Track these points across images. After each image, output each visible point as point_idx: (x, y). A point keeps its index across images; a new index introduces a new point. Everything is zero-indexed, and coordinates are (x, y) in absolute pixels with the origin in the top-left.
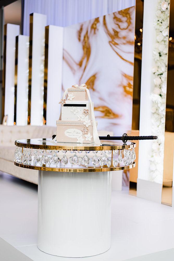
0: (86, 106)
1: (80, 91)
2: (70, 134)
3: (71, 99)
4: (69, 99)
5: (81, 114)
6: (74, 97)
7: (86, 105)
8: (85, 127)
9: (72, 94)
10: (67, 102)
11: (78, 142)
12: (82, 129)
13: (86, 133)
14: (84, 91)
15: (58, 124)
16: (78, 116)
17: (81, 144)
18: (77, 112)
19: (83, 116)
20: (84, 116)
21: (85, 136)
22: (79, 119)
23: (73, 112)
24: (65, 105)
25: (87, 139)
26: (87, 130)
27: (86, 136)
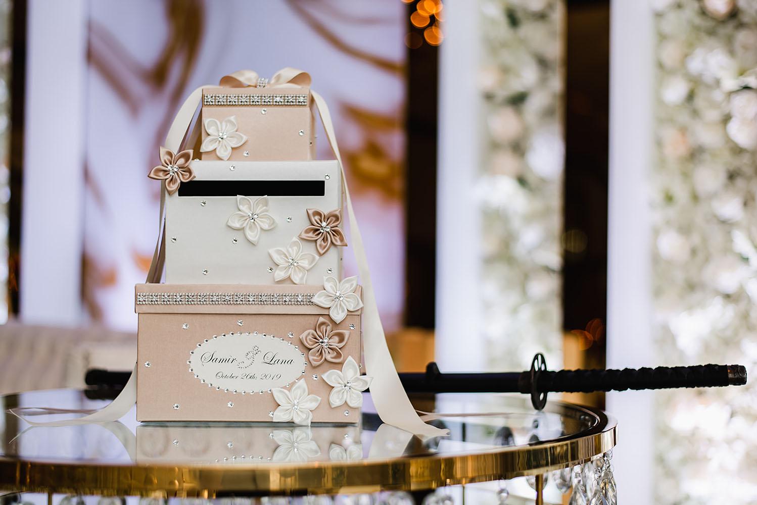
0: (321, 193)
1: (277, 105)
2: (226, 369)
3: (223, 153)
4: (210, 148)
5: (295, 239)
6: (245, 138)
7: (323, 182)
8: (321, 319)
9: (232, 118)
10: (202, 171)
11: (279, 416)
12: (307, 335)
13: (329, 357)
14: (300, 105)
15: (145, 309)
16: (272, 251)
17: (297, 432)
18: (266, 227)
19: (305, 254)
20: (310, 249)
21: (325, 377)
22: (280, 274)
23: (242, 229)
24: (191, 188)
25: (336, 400)
26: (336, 339)
27: (331, 376)
